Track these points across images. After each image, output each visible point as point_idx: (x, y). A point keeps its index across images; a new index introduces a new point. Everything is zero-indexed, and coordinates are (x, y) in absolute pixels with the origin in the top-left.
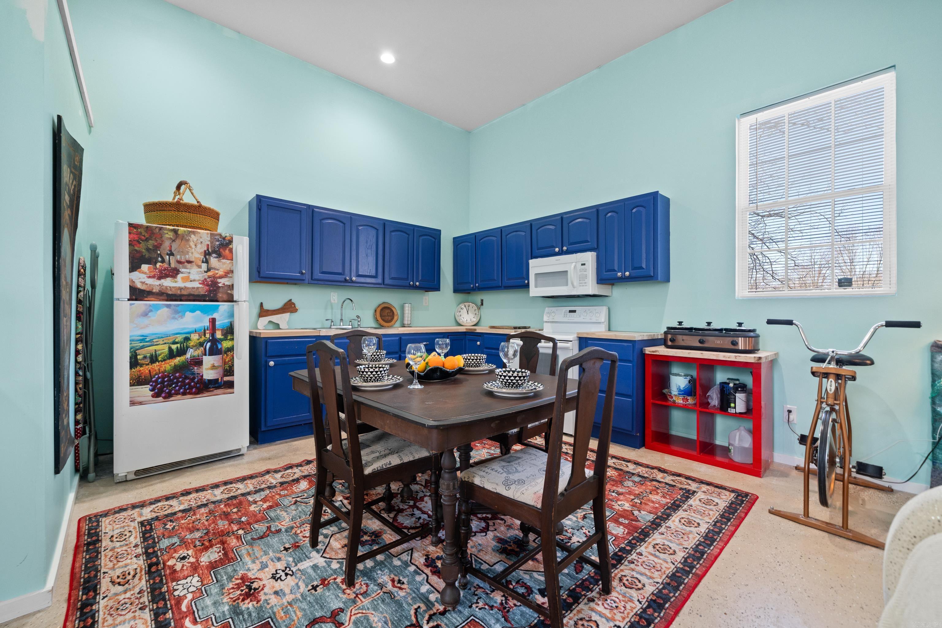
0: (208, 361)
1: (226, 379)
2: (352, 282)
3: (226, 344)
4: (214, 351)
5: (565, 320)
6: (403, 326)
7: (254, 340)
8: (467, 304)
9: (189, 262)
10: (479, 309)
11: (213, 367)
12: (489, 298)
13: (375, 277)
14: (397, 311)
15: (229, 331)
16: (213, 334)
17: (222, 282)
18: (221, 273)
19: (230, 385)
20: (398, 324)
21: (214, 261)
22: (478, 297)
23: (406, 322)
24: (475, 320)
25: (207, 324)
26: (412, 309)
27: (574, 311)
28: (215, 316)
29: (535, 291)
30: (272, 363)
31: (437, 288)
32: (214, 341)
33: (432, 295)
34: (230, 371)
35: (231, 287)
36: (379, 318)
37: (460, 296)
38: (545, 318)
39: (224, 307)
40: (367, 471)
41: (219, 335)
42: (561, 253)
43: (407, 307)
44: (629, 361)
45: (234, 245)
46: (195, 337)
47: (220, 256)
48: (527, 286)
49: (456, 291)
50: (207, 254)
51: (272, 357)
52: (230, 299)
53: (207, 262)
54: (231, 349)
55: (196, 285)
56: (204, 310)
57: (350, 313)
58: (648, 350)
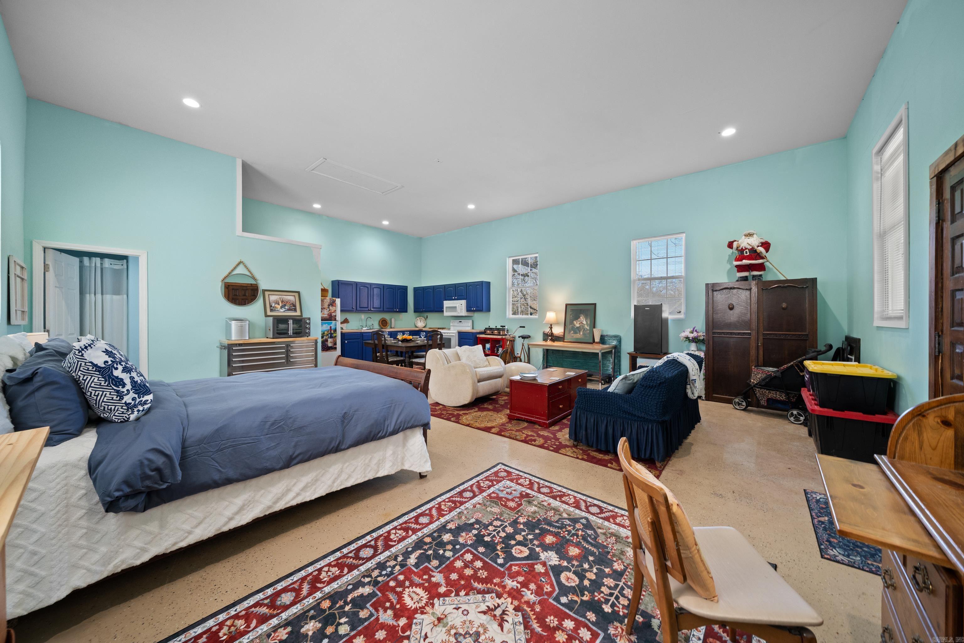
0: (330, 340)
1: (335, 346)
2: (371, 310)
3: (334, 335)
4: (331, 337)
5: (458, 325)
6: (391, 328)
7: (342, 333)
8: (420, 318)
9: (324, 308)
10: (426, 320)
11: (331, 342)
12: (430, 315)
13: (380, 308)
14: (389, 322)
15: (335, 330)
16: (331, 331)
17: (333, 314)
18: (333, 311)
19: (335, 348)
20: (389, 327)
21: (331, 307)
22: (426, 314)
23: (392, 326)
24: (424, 325)
25: (329, 328)
26: (395, 320)
27: (461, 322)
28: (331, 325)
29: (446, 314)
30: (346, 342)
31: (406, 311)
32: (331, 334)
33: (403, 315)
34: (335, 344)
35: (336, 316)
36: (381, 325)
37: (417, 314)
38: (451, 325)
39: (334, 322)
40: (389, 361)
41: (332, 332)
42: (455, 299)
43: (393, 320)
44: (471, 339)
45: (336, 302)
46: (326, 332)
47: (332, 306)
48: (443, 311)
49: (415, 311)
50: (329, 305)
51: (346, 340)
52: (335, 320)
53: (329, 308)
54: (336, 337)
55: (326, 316)
56: (329, 324)
57: (370, 323)
58: (478, 336)
